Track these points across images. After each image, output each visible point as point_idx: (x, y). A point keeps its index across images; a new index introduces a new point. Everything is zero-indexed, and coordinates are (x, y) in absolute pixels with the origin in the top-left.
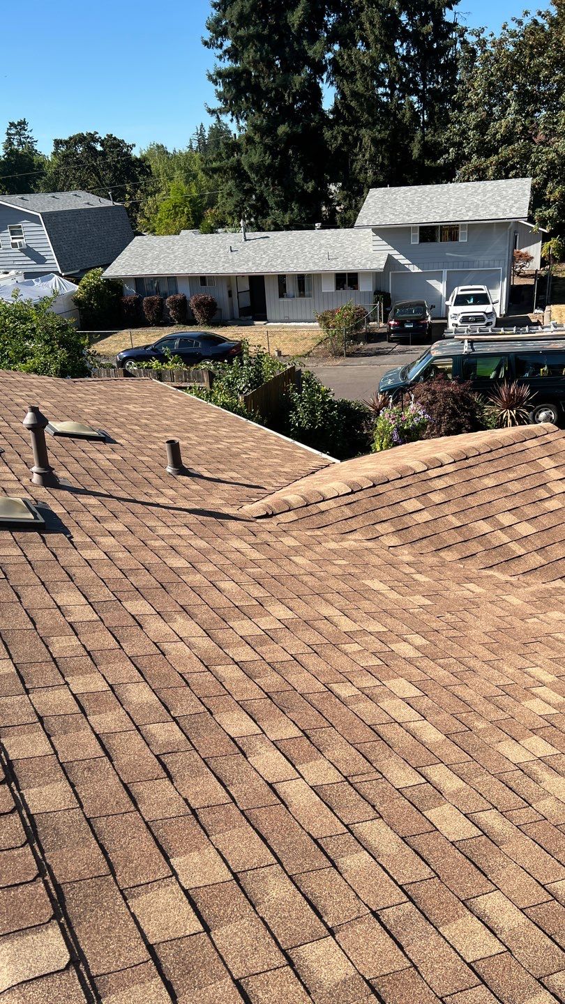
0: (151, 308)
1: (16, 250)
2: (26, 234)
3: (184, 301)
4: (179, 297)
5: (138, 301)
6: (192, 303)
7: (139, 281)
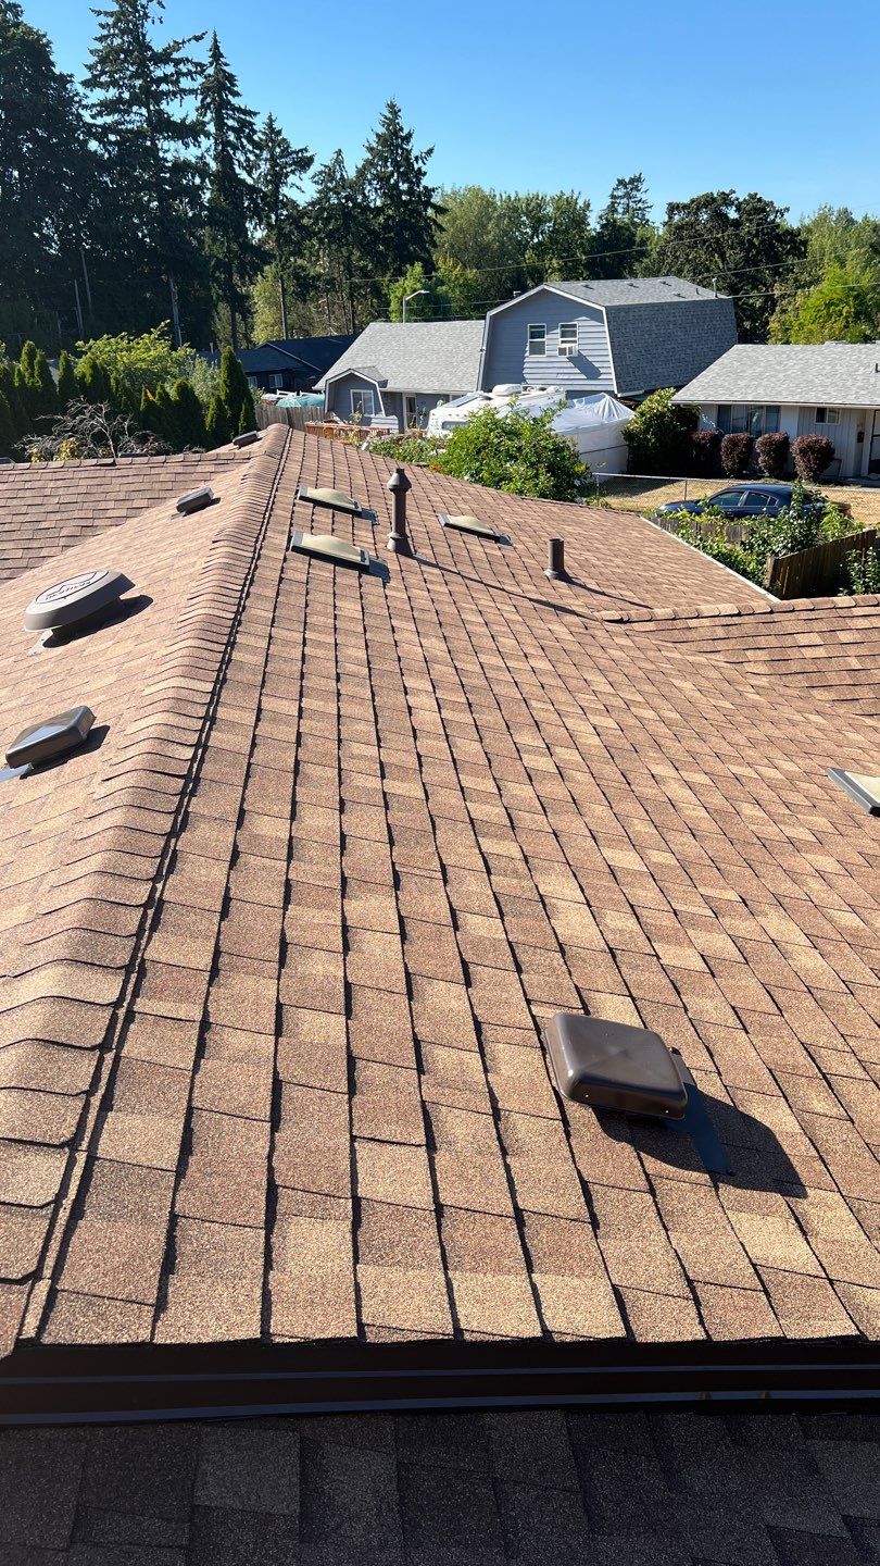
0: (732, 450)
1: (564, 358)
2: (582, 335)
3: (785, 443)
4: (777, 436)
5: (716, 440)
6: (795, 448)
7: (723, 410)
